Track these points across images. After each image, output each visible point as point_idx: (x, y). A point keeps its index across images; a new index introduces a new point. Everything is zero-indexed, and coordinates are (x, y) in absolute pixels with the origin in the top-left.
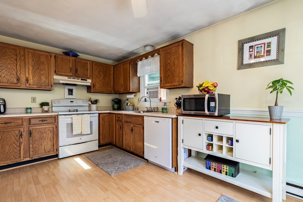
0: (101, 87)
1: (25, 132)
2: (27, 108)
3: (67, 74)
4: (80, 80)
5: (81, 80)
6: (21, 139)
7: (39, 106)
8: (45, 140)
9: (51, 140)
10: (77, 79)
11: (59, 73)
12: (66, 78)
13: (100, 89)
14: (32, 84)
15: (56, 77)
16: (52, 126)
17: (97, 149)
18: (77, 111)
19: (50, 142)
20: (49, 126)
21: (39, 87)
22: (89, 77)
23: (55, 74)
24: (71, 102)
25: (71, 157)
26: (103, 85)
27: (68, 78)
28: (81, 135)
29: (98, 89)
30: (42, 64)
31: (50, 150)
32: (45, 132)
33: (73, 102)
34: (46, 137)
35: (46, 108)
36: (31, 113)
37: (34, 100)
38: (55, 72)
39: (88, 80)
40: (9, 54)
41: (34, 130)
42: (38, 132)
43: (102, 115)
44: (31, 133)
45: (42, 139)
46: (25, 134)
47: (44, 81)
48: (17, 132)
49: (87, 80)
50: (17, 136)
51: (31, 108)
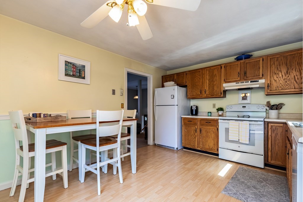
0: (281, 85)
1: (198, 129)
2: (208, 112)
3: (235, 80)
4: (249, 83)
5: (251, 82)
6: (196, 133)
7: (216, 111)
8: (209, 138)
9: (213, 139)
10: (245, 82)
11: (227, 81)
12: (234, 84)
13: (280, 89)
14: (208, 94)
15: (225, 85)
16: (214, 128)
17: (263, 167)
18: (249, 117)
19: (213, 141)
20: (212, 128)
21: (212, 96)
22: (261, 76)
23: (225, 82)
24: (243, 107)
25: (228, 162)
26: (286, 82)
27: (236, 83)
28: (238, 142)
29: (276, 90)
30: (215, 76)
31: (213, 147)
32: (210, 132)
33: (245, 107)
34: (210, 136)
35: (220, 113)
36: (211, 116)
37: (214, 106)
38: (224, 81)
39: (259, 80)
40: (197, 76)
41: (203, 128)
42: (205, 131)
43: (272, 124)
44: (201, 130)
45: (207, 137)
46: (198, 130)
47: (216, 90)
48: (194, 128)
49: (258, 82)
50: (194, 131)
51: (210, 112)
